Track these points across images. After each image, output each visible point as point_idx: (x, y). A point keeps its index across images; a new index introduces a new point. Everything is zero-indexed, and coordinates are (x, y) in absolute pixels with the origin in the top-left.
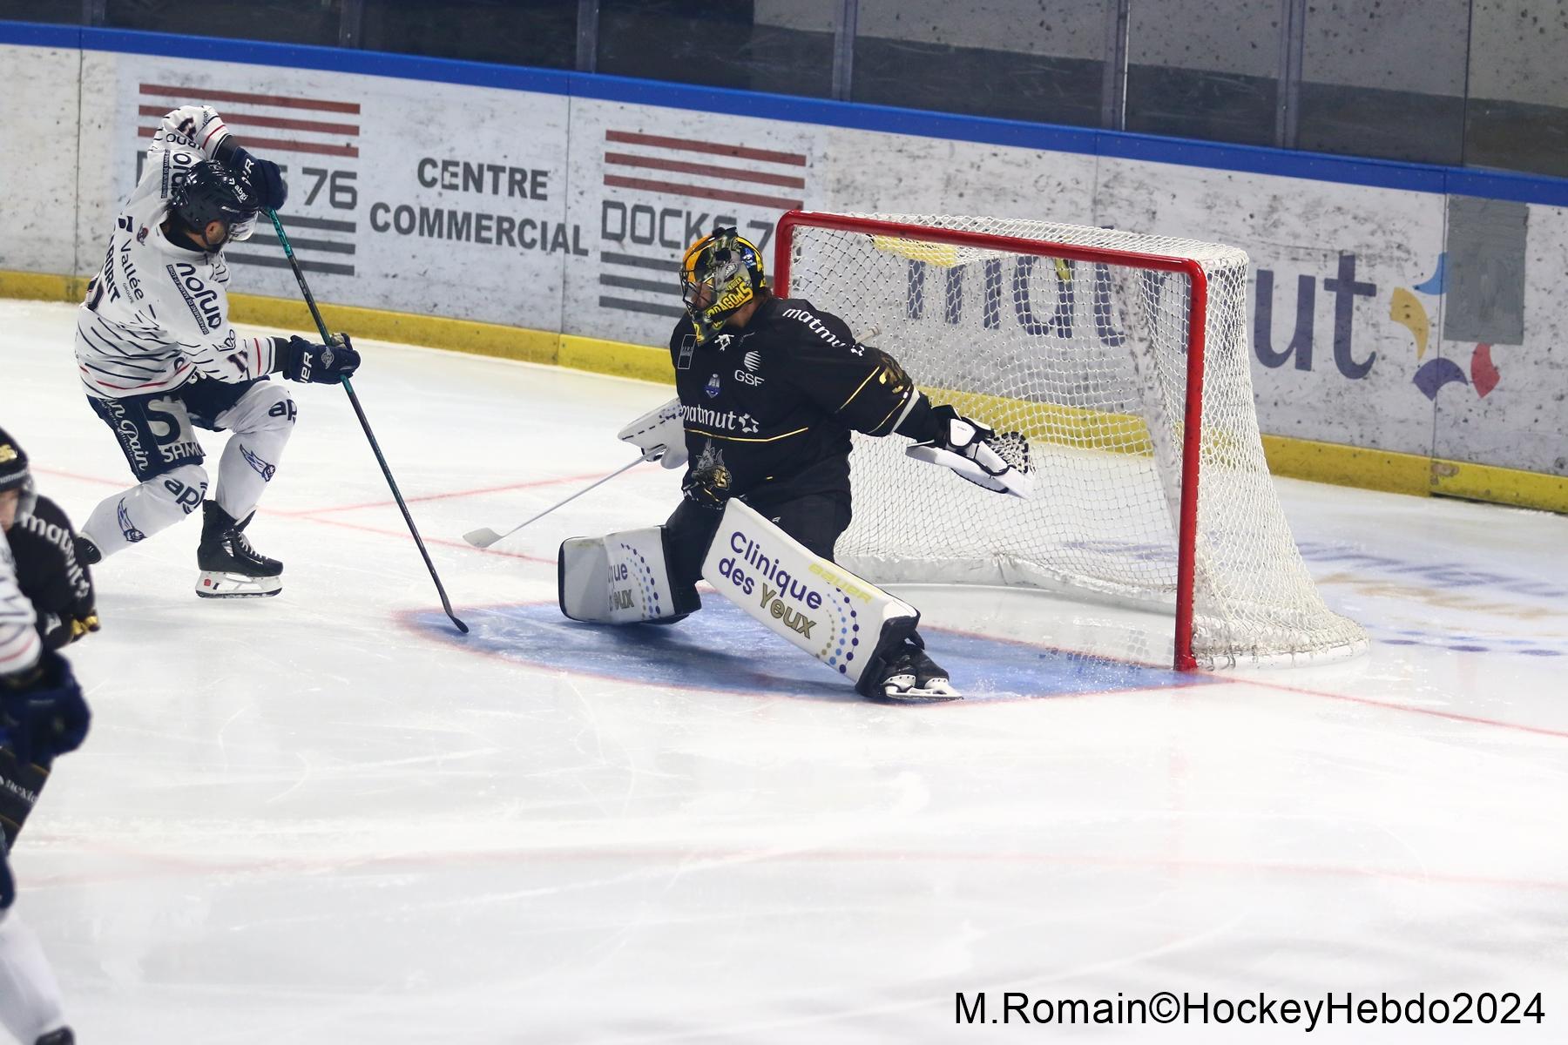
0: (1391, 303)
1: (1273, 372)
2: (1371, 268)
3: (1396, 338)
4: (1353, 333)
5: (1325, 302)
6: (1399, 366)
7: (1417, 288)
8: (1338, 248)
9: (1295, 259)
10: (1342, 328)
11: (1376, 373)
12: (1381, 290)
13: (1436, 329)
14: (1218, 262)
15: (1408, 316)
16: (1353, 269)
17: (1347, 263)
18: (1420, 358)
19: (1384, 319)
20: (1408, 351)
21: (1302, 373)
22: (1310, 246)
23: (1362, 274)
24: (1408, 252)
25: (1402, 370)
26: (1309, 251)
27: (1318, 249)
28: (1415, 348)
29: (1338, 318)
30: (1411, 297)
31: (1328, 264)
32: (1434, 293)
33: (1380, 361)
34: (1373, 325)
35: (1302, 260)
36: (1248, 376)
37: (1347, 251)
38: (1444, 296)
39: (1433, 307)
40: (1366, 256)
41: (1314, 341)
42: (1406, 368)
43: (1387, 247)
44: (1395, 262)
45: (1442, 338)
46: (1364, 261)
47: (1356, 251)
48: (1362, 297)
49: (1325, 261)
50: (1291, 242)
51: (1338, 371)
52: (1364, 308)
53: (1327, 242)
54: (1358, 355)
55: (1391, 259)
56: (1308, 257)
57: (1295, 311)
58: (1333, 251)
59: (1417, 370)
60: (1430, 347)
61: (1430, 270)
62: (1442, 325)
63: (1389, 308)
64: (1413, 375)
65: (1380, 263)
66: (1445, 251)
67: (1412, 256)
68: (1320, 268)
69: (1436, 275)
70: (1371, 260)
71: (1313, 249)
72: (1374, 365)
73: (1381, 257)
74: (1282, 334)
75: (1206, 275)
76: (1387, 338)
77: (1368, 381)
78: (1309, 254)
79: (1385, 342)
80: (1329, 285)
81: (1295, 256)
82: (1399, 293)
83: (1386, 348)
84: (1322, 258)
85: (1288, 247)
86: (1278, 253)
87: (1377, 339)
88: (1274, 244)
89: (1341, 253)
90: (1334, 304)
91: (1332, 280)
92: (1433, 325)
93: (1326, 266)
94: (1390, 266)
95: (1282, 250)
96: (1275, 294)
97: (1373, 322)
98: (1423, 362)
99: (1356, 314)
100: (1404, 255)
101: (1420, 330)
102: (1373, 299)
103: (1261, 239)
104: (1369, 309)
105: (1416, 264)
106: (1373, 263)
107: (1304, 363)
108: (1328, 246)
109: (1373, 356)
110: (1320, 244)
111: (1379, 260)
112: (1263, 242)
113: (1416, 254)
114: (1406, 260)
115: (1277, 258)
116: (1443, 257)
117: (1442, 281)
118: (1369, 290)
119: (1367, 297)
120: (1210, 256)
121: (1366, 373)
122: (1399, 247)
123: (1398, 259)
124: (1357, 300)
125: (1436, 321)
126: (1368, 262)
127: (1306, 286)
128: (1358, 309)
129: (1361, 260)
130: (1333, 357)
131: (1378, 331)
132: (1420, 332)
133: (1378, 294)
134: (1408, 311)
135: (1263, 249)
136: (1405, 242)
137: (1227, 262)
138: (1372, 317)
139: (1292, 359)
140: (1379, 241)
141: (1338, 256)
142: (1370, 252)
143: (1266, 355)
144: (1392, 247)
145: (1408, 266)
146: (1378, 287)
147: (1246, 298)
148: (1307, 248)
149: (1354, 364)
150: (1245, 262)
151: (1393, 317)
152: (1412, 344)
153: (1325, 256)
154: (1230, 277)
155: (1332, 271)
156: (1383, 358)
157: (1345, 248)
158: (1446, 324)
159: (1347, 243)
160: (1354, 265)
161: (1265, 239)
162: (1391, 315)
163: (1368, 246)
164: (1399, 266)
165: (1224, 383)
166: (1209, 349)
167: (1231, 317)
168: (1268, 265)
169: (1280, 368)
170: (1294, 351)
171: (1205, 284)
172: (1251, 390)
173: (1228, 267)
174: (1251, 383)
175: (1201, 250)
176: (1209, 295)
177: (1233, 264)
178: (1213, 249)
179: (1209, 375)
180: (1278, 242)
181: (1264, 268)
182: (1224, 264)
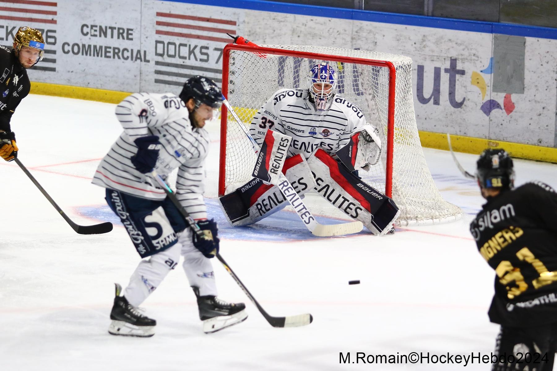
0: (471, 78)
1: (425, 106)
2: (463, 64)
3: (473, 92)
4: (456, 90)
5: (445, 78)
6: (475, 103)
7: (481, 71)
8: (450, 56)
9: (433, 60)
10: (452, 88)
11: (465, 106)
12: (467, 72)
13: (489, 88)
14: (400, 63)
15: (478, 83)
16: (456, 64)
17: (453, 62)
18: (483, 99)
19: (468, 84)
20: (478, 97)
21: (436, 106)
22: (439, 55)
23: (459, 67)
24: (478, 57)
25: (476, 104)
26: (438, 57)
27: (442, 56)
28: (481, 95)
29: (450, 84)
30: (478, 75)
31: (446, 62)
32: (488, 73)
33: (467, 101)
34: (464, 87)
35: (436, 61)
36: (413, 109)
37: (453, 57)
38: (492, 74)
39: (488, 79)
40: (461, 59)
41: (440, 93)
42: (477, 103)
43: (469, 55)
44: (473, 61)
45: (492, 91)
46: (460, 61)
47: (457, 57)
48: (460, 75)
49: (445, 61)
50: (431, 54)
51: (450, 105)
52: (460, 80)
53: (446, 54)
54: (458, 99)
55: (471, 60)
56: (438, 60)
57: (433, 81)
58: (448, 57)
59: (482, 104)
60: (487, 95)
61: (486, 63)
62: (492, 86)
63: (470, 79)
64: (480, 107)
65: (467, 62)
66: (493, 56)
67: (479, 58)
68: (442, 64)
69: (489, 66)
70: (463, 60)
71: (440, 56)
72: (465, 103)
73: (467, 59)
74: (428, 91)
75: (395, 68)
76: (470, 92)
77: (462, 109)
78: (438, 58)
79: (469, 93)
80: (446, 71)
81: (432, 59)
82: (475, 74)
83: (469, 96)
84: (444, 60)
85: (429, 56)
86: (426, 58)
87: (465, 92)
88: (425, 55)
89: (451, 58)
90: (448, 78)
91: (448, 69)
92: (488, 86)
93: (445, 63)
94: (471, 63)
95: (427, 57)
96: (425, 74)
97: (464, 85)
98: (484, 101)
99: (457, 82)
100: (476, 58)
101: (483, 88)
102: (464, 76)
103: (418, 52)
104: (462, 80)
105: (481, 62)
106: (464, 61)
107: (437, 102)
108: (446, 55)
109: (464, 99)
110: (443, 54)
111: (466, 61)
112: (420, 54)
113: (481, 58)
114: (477, 60)
115: (425, 60)
116: (492, 59)
117: (491, 69)
118: (462, 73)
119: (462, 75)
120: (396, 60)
121: (461, 106)
122: (474, 55)
123: (474, 60)
124: (458, 76)
125: (489, 85)
126: (461, 61)
127: (437, 71)
128: (458, 80)
129: (459, 61)
130: (448, 100)
131: (466, 89)
132: (483, 89)
133: (466, 74)
134: (478, 81)
135: (420, 56)
136: (476, 53)
137: (404, 63)
138: (464, 84)
139: (432, 100)
140: (466, 53)
141: (450, 59)
142: (463, 57)
143: (423, 100)
144: (471, 55)
145: (478, 63)
146: (466, 71)
147: (412, 77)
148: (437, 56)
149: (457, 102)
150: (411, 63)
151: (472, 83)
152: (480, 94)
153: (445, 59)
154: (406, 68)
155: (448, 65)
156: (469, 100)
157: (453, 56)
158: (493, 86)
159: (453, 54)
160: (456, 62)
161: (420, 53)
162: (471, 82)
163: (462, 55)
164: (474, 63)
165: (403, 111)
166: (397, 98)
167: (406, 85)
168: (422, 63)
169: (427, 104)
170: (433, 97)
171: (395, 71)
172: (414, 114)
173: (404, 65)
174: (414, 111)
175: (393, 57)
176: (396, 76)
177: (406, 63)
178: (398, 57)
179: (398, 108)
180: (425, 54)
181: (420, 64)
182: (402, 63)
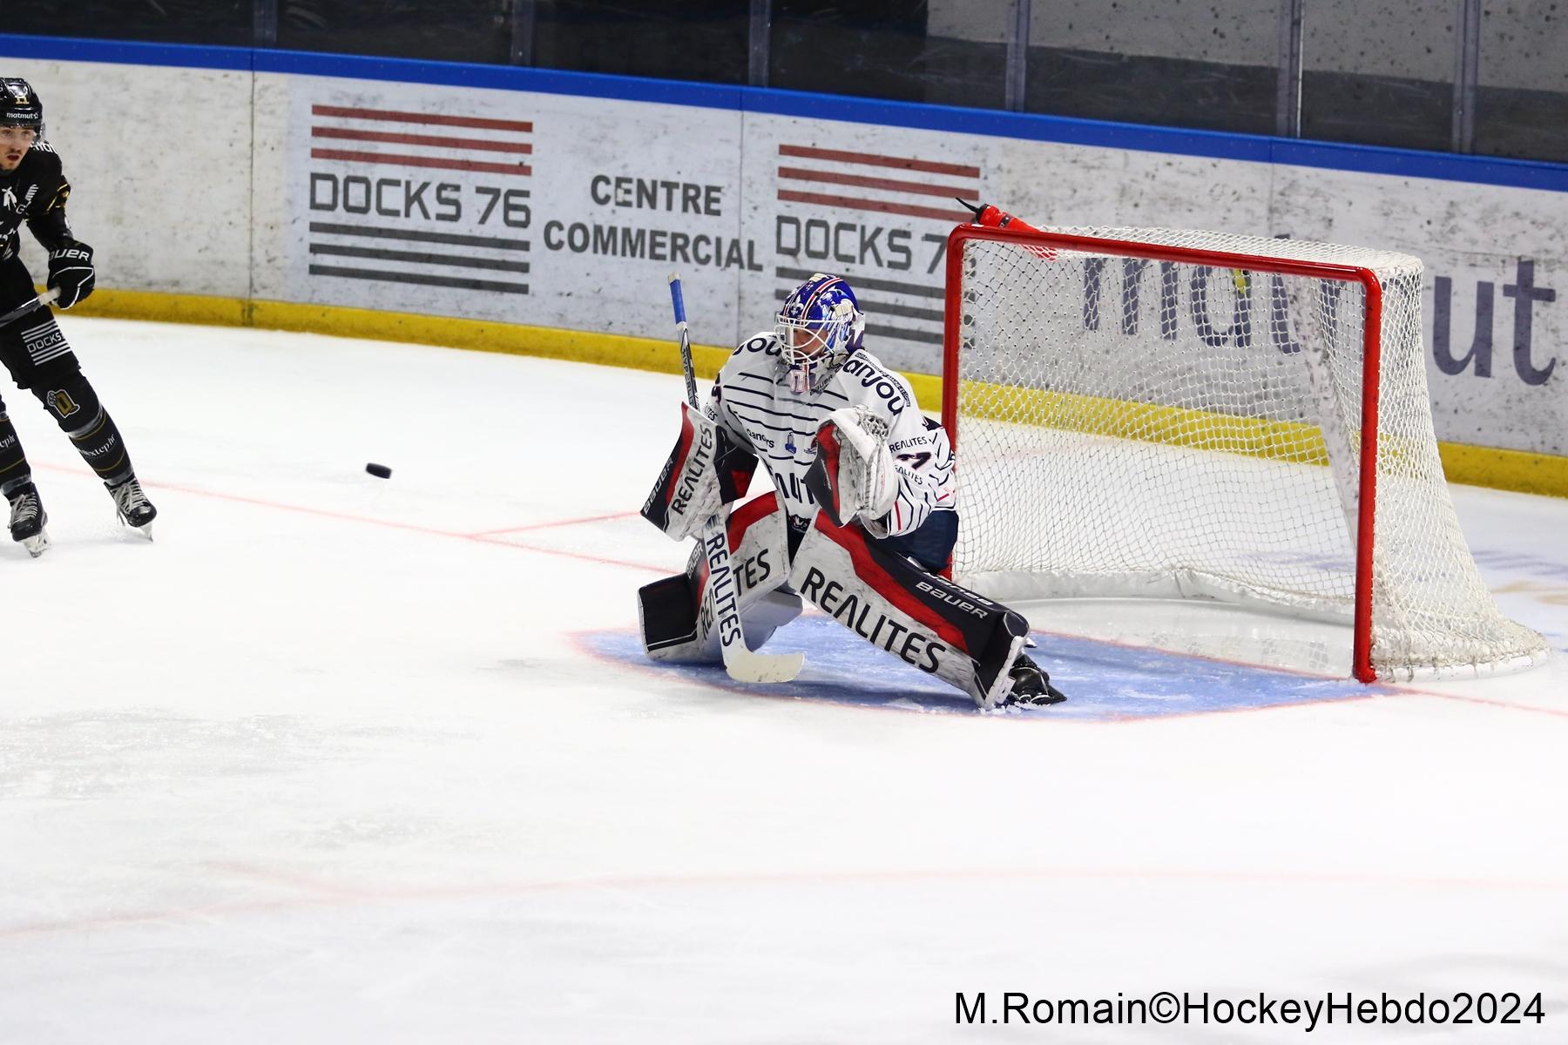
1: (1453, 379)
2: (1551, 273)
4: (1533, 339)
5: (1504, 309)
8: (1517, 254)
9: (1473, 265)
10: (1522, 334)
11: (1556, 379)
12: (1561, 295)
14: (1392, 271)
16: (1532, 275)
17: (1526, 268)
19: (1564, 324)
21: (1482, 380)
22: (1488, 252)
23: (1541, 280)
26: (1488, 256)
27: (1497, 255)
29: (1517, 324)
31: (1506, 269)
33: (1560, 366)
34: (1554, 331)
35: (1481, 266)
36: (1424, 386)
37: (1525, 256)
40: (1546, 262)
41: (1493, 347)
46: (1543, 266)
47: (1536, 256)
48: (1541, 302)
49: (1503, 267)
50: (1469, 248)
51: (1517, 377)
52: (1543, 314)
53: (1506, 248)
54: (1538, 361)
56: (1486, 263)
57: (1473, 318)
58: (1512, 257)
65: (1560, 268)
68: (1498, 274)
70: (1551, 265)
71: (1491, 254)
72: (1555, 372)
73: (1560, 262)
74: (1461, 342)
75: (1381, 284)
77: (1548, 387)
78: (1487, 260)
79: (1565, 348)
80: (1508, 290)
81: (1473, 262)
84: (1501, 264)
85: (1466, 253)
86: (1456, 260)
87: (1556, 345)
88: (1453, 251)
89: (1519, 258)
90: (1513, 310)
91: (1511, 286)
93: (1504, 272)
95: (1460, 257)
96: (1454, 300)
97: (1554, 327)
99: (1535, 321)
102: (1552, 304)
103: (1438, 246)
104: (1549, 314)
106: (1553, 268)
107: (1483, 370)
108: (1507, 252)
109: (1553, 362)
110: (1498, 250)
111: (1558, 265)
112: (1441, 249)
115: (1455, 265)
118: (1549, 295)
119: (1546, 303)
120: (1384, 265)
121: (1546, 379)
124: (1536, 306)
126: (1547, 267)
127: (1485, 293)
128: (1537, 315)
129: (1540, 265)
130: (1513, 364)
131: (1558, 337)
133: (1557, 300)
135: (1441, 255)
137: (1402, 271)
138: (1552, 323)
139: (1472, 366)
140: (1557, 246)
141: (1516, 262)
142: (1549, 257)
143: (1446, 363)
146: (1558, 292)
147: (1423, 307)
148: (1485, 254)
149: (1534, 370)
150: (1420, 271)
153: (1503, 262)
154: (1406, 285)
155: (1511, 276)
156: (1563, 364)
157: (1524, 254)
159: (1526, 248)
160: (1533, 270)
161: (1442, 245)
163: (1547, 251)
165: (1401, 393)
166: (1385, 358)
167: (1406, 327)
168: (1446, 272)
169: (1461, 375)
170: (1474, 357)
171: (1380, 293)
172: (1427, 399)
173: (1402, 276)
174: (1428, 393)
175: (1376, 257)
176: (1383, 304)
177: (1407, 272)
178: (1387, 258)
179: (1385, 384)
180: (1455, 248)
181: (1441, 275)
182: (1399, 272)
